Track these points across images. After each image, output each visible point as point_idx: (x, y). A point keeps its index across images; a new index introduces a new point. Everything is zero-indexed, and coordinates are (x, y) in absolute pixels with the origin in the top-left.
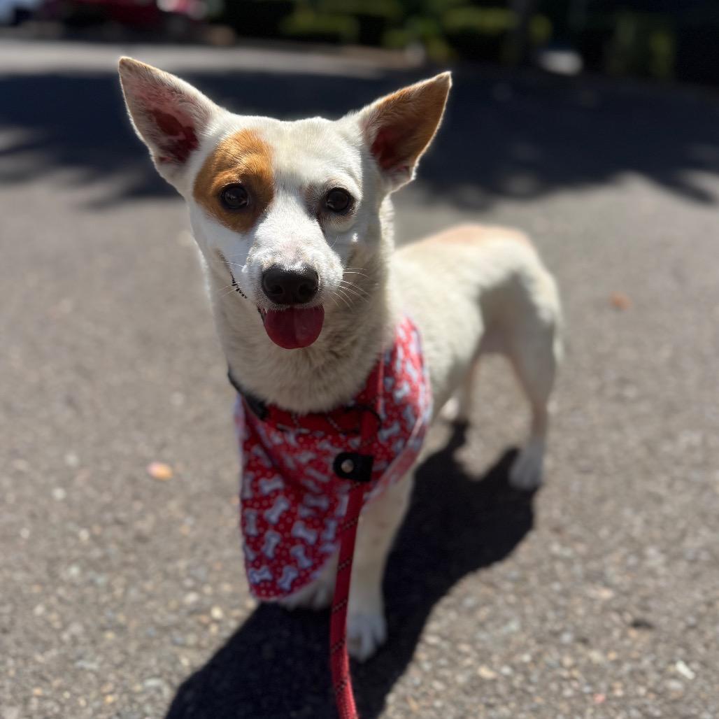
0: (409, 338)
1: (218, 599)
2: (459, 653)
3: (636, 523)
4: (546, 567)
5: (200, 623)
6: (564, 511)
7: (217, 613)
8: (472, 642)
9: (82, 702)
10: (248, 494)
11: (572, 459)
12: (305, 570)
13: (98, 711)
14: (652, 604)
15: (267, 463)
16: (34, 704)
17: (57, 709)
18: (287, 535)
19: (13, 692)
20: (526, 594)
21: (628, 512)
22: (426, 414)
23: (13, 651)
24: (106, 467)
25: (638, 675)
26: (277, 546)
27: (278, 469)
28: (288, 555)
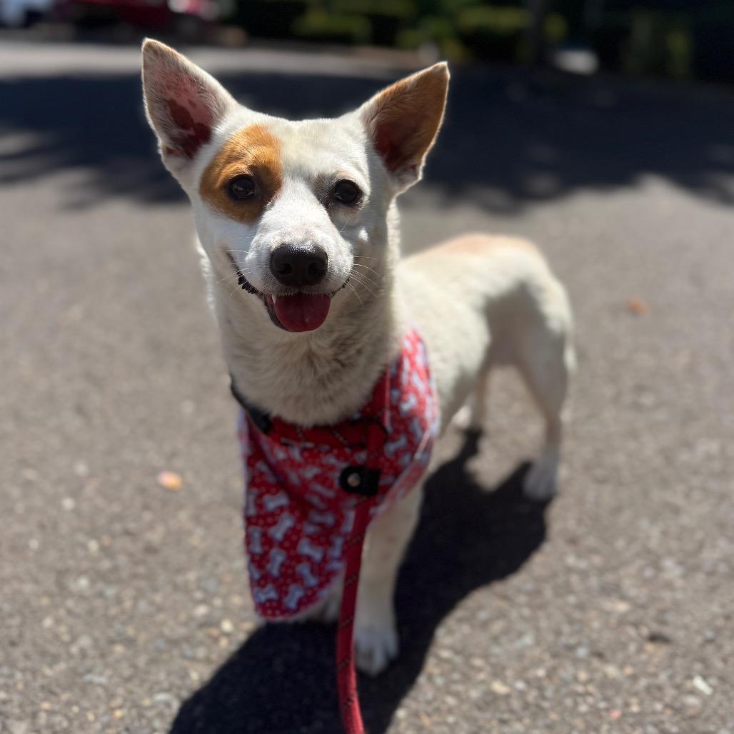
0: (415, 350)
1: (227, 611)
2: (473, 668)
3: (653, 533)
4: (561, 579)
5: (210, 636)
6: (580, 521)
7: (227, 626)
8: (486, 656)
9: (91, 717)
10: (252, 511)
11: (587, 468)
12: (311, 588)
13: (107, 726)
14: (670, 617)
15: (271, 479)
16: (43, 718)
17: (65, 724)
18: (292, 553)
19: (21, 706)
20: (542, 607)
21: (644, 524)
22: (434, 427)
23: (21, 664)
24: (116, 477)
25: (654, 691)
26: (282, 565)
27: (282, 485)
28: (294, 574)
